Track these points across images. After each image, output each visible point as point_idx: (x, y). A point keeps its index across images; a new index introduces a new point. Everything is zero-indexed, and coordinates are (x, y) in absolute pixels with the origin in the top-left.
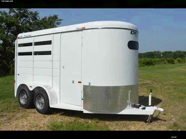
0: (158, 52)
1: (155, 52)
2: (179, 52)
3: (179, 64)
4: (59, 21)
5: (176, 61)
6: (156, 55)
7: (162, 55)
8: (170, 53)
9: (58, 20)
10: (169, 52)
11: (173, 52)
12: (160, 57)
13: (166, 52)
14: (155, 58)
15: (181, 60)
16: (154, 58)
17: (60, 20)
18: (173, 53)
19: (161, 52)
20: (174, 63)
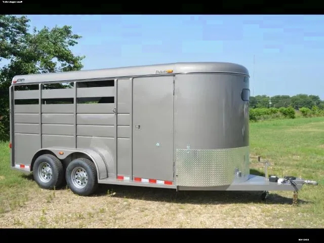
0: (264, 97)
1: (258, 96)
2: (302, 96)
3: (305, 119)
4: (74, 40)
5: (297, 113)
6: (259, 102)
7: (272, 102)
8: (287, 98)
9: (72, 37)
10: (283, 96)
11: (291, 96)
12: (267, 106)
13: (278, 97)
14: (258, 107)
15: (307, 111)
16: (255, 107)
17: (77, 37)
18: (291, 98)
19: (268, 97)
20: (293, 118)
